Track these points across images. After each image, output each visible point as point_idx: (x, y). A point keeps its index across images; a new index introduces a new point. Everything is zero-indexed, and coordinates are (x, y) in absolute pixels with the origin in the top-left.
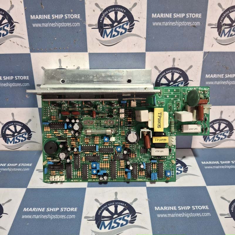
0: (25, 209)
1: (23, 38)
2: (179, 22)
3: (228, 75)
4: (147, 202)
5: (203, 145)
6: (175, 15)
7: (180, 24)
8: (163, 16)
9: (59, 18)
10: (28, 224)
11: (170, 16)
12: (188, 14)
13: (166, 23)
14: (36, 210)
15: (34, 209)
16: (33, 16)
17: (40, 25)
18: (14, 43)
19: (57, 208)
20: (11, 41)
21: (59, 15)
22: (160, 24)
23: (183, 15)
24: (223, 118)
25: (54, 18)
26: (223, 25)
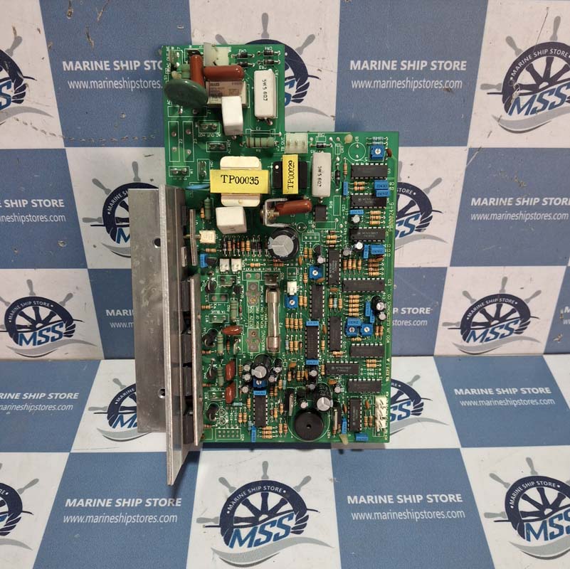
0: (69, 500)
1: (48, 115)
2: (414, 80)
3: (524, 199)
4: (332, 485)
5: (461, 348)
6: (405, 63)
7: (414, 85)
8: (377, 66)
9: (132, 69)
10: (76, 536)
11: (393, 65)
12: (435, 62)
13: (382, 83)
14: (92, 504)
15: (89, 502)
16: (68, 64)
17: (85, 85)
18: (26, 124)
19: (137, 500)
20: (18, 120)
21: (131, 62)
22: (368, 84)
23: (424, 64)
24: (508, 292)
25: (118, 69)
26: (517, 86)
